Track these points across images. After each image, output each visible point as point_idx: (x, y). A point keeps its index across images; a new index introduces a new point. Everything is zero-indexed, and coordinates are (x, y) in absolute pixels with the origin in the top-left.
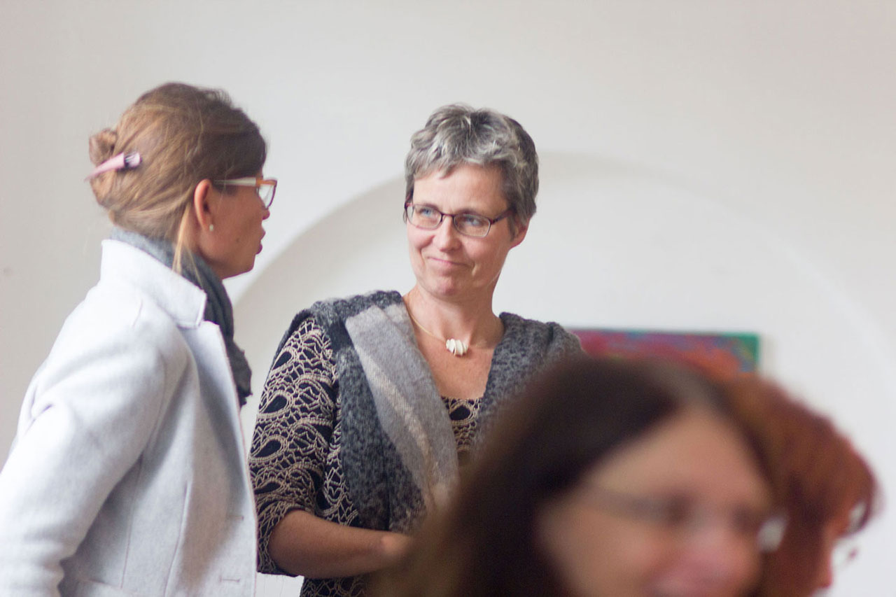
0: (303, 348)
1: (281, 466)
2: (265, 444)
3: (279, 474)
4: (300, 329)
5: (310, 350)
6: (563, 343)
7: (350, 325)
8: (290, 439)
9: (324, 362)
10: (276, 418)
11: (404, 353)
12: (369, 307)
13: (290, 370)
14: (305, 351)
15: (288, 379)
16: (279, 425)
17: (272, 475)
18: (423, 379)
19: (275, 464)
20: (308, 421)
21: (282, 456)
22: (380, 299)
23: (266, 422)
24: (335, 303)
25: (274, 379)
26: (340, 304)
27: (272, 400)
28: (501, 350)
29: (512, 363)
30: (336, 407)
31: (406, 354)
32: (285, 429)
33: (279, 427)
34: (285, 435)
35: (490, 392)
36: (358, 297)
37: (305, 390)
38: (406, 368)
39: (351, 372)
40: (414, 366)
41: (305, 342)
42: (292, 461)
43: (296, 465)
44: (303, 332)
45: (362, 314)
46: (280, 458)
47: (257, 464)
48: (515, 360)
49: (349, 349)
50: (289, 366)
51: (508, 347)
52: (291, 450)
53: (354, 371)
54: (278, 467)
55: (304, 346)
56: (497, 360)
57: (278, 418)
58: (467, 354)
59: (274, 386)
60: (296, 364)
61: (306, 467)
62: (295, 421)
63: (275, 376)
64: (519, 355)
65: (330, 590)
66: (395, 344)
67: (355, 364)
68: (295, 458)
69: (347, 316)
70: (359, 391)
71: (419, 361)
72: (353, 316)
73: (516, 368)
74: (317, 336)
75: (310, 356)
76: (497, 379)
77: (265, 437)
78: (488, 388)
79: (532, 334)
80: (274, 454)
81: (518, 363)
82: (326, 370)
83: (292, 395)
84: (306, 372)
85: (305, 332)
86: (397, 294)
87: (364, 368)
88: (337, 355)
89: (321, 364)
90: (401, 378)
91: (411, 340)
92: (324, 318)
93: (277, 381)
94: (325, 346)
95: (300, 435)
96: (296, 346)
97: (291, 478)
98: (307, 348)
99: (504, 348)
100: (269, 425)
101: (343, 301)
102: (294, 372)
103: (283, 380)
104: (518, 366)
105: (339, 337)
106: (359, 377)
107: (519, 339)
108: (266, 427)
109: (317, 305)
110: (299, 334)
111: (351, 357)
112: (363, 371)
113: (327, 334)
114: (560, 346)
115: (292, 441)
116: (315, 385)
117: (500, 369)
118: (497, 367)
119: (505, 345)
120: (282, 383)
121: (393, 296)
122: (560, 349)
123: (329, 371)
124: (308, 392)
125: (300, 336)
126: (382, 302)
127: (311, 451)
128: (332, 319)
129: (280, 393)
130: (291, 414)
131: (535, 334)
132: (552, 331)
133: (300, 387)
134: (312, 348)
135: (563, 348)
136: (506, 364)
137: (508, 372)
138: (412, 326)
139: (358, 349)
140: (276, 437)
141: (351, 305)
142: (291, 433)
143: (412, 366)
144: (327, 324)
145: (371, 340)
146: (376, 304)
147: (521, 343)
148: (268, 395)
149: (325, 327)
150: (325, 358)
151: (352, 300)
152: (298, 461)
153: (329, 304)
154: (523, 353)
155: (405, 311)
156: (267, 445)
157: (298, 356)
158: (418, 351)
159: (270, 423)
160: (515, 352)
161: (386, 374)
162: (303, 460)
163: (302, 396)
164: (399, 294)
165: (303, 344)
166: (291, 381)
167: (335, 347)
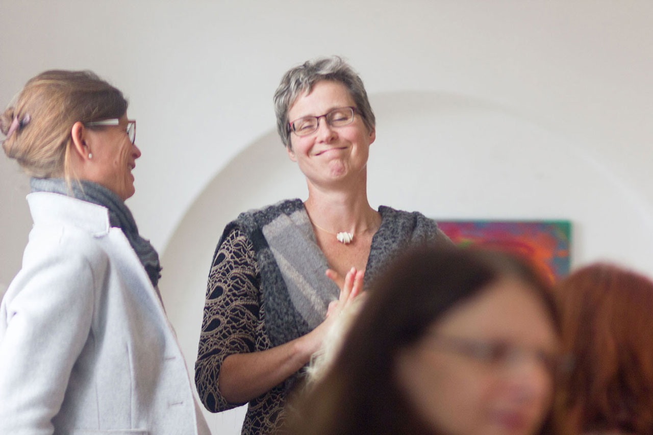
0: (233, 250)
1: (222, 337)
2: (210, 321)
3: (220, 343)
4: (231, 236)
5: (238, 252)
6: (424, 231)
7: (267, 231)
8: (227, 318)
9: (249, 260)
10: (217, 303)
11: (307, 249)
12: (279, 215)
13: (225, 267)
14: (234, 252)
15: (223, 274)
16: (219, 307)
17: (215, 344)
18: (321, 267)
19: (218, 336)
20: (239, 302)
21: (222, 330)
22: (287, 207)
23: (211, 306)
24: (254, 214)
25: (214, 274)
26: (257, 215)
27: (214, 289)
28: (377, 237)
29: (385, 248)
30: (259, 292)
31: (308, 250)
32: (223, 310)
33: (219, 309)
34: (223, 314)
35: (368, 271)
36: (271, 208)
37: (235, 281)
38: (309, 261)
39: (269, 267)
40: (315, 257)
41: (234, 246)
42: (230, 334)
43: (233, 336)
44: (232, 238)
45: (274, 222)
46: (221, 332)
47: (205, 337)
48: (387, 246)
49: (266, 250)
50: (224, 264)
51: (382, 235)
52: (228, 325)
53: (271, 266)
54: (220, 339)
55: (233, 249)
56: (374, 246)
57: (218, 303)
58: (353, 242)
59: (215, 279)
60: (229, 262)
61: (240, 336)
62: (229, 304)
63: (215, 272)
64: (390, 241)
65: (261, 423)
66: (299, 243)
67: (271, 260)
68: (231, 331)
69: (263, 225)
70: (275, 281)
71: (318, 253)
72: (268, 224)
73: (388, 251)
74: (242, 241)
75: (238, 256)
76: (374, 261)
77: (210, 317)
78: (367, 269)
79: (400, 224)
80: (217, 329)
81: (390, 248)
82: (250, 265)
83: (226, 285)
84: (235, 268)
85: (234, 238)
86: (299, 202)
87: (278, 263)
88: (258, 255)
89: (247, 262)
90: (306, 269)
91: (311, 238)
92: (247, 227)
93: (216, 275)
94: (249, 248)
95: (234, 313)
96: (228, 249)
97: (230, 346)
98: (236, 250)
99: (380, 236)
100: (212, 308)
101: (260, 212)
102: (227, 268)
103: (220, 275)
104: (389, 250)
105: (258, 241)
106: (274, 270)
107: (391, 228)
108: (210, 309)
109: (242, 216)
110: (230, 239)
111: (268, 255)
112: (277, 266)
113: (250, 239)
114: (422, 234)
115: (229, 319)
116: (242, 277)
117: (376, 254)
118: (374, 252)
119: (381, 233)
120: (220, 277)
121: (296, 204)
122: (421, 236)
123: (252, 266)
124: (237, 282)
125: (230, 241)
126: (288, 209)
127: (243, 324)
128: (253, 228)
129: (218, 284)
130: (227, 299)
131: (404, 223)
132: (415, 219)
133: (231, 279)
134: (240, 250)
135: (423, 236)
136: (381, 249)
137: (382, 255)
138: (311, 226)
139: (273, 249)
140: (217, 317)
141: (266, 215)
142: (228, 313)
143: (313, 258)
144: (250, 232)
145: (282, 242)
146: (284, 212)
147: (392, 232)
148: (211, 286)
149: (248, 234)
150: (249, 257)
151: (267, 210)
152: (234, 332)
153: (250, 215)
154: (393, 239)
155: (306, 215)
156: (212, 322)
157: (230, 257)
158: (316, 246)
159: (213, 306)
160: (388, 239)
161: (294, 267)
162: (238, 331)
163: (233, 286)
164: (301, 201)
165: (233, 247)
166: (225, 275)
167: (256, 249)
